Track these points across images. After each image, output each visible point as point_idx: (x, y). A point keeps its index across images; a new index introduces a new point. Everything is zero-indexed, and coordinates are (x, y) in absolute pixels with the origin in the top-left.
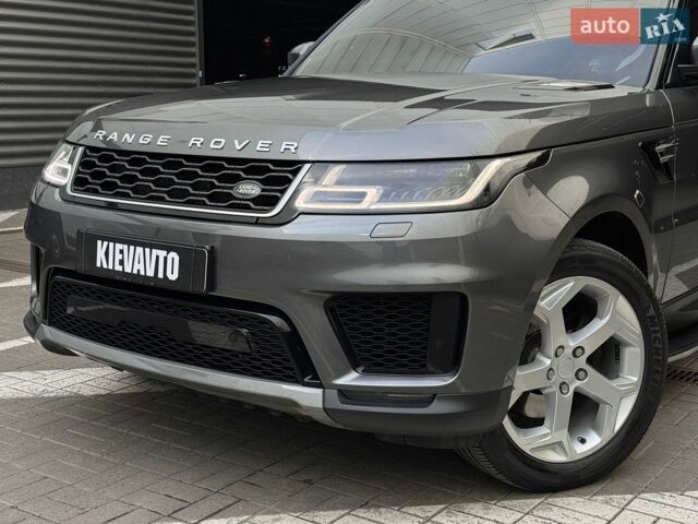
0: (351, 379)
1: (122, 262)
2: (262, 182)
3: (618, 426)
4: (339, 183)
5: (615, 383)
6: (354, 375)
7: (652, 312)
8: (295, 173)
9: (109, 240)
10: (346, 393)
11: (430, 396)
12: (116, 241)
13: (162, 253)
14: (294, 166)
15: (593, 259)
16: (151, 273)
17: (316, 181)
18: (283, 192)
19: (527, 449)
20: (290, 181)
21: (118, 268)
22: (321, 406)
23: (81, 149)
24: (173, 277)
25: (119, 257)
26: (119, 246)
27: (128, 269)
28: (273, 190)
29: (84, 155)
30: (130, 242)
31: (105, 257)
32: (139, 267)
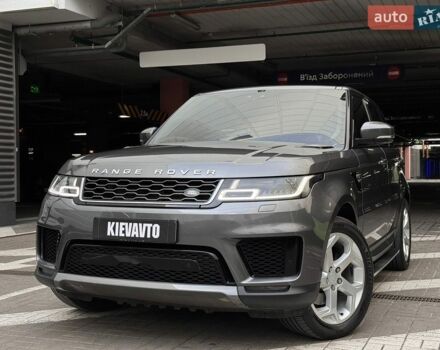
0: (249, 281)
1: (124, 232)
2: (199, 188)
3: (356, 307)
4: (238, 188)
5: (354, 285)
6: (250, 279)
7: (366, 250)
8: (216, 184)
9: (115, 220)
10: (247, 288)
11: (288, 287)
12: (120, 221)
13: (149, 225)
14: (216, 181)
15: (343, 225)
16: (142, 235)
17: (228, 187)
18: (212, 193)
19: (320, 317)
20: (214, 188)
21: (122, 235)
22: (236, 294)
23: (83, 179)
24: (156, 236)
25: (122, 229)
26: (122, 224)
27: (128, 235)
28: (205, 193)
29: (86, 181)
30: (129, 221)
31: (113, 230)
32: (135, 233)
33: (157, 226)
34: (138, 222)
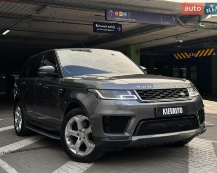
12: (167, 108)
13: (179, 108)
16: (177, 113)
21: (169, 114)
23: (135, 91)
24: (181, 112)
25: (169, 111)
26: (169, 109)
27: (171, 113)
29: (138, 92)
30: (171, 107)
31: (165, 112)
32: (174, 112)
33: (181, 108)
34: (174, 107)
